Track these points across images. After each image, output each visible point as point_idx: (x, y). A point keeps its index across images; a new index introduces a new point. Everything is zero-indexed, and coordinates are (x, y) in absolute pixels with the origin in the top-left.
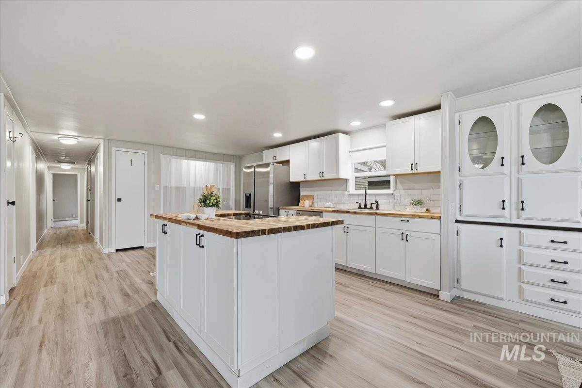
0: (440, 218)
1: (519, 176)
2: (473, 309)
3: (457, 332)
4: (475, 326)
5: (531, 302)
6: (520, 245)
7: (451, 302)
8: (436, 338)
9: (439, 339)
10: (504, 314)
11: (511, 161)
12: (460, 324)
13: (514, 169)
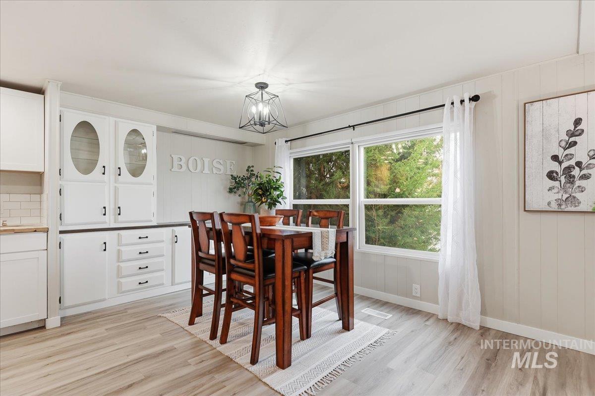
0: (47, 231)
1: (116, 185)
2: (84, 321)
3: (102, 341)
4: (106, 330)
5: (129, 291)
6: (119, 246)
7: (62, 325)
8: (95, 355)
9: (97, 355)
10: (112, 311)
11: (111, 171)
12: (95, 335)
13: (112, 178)
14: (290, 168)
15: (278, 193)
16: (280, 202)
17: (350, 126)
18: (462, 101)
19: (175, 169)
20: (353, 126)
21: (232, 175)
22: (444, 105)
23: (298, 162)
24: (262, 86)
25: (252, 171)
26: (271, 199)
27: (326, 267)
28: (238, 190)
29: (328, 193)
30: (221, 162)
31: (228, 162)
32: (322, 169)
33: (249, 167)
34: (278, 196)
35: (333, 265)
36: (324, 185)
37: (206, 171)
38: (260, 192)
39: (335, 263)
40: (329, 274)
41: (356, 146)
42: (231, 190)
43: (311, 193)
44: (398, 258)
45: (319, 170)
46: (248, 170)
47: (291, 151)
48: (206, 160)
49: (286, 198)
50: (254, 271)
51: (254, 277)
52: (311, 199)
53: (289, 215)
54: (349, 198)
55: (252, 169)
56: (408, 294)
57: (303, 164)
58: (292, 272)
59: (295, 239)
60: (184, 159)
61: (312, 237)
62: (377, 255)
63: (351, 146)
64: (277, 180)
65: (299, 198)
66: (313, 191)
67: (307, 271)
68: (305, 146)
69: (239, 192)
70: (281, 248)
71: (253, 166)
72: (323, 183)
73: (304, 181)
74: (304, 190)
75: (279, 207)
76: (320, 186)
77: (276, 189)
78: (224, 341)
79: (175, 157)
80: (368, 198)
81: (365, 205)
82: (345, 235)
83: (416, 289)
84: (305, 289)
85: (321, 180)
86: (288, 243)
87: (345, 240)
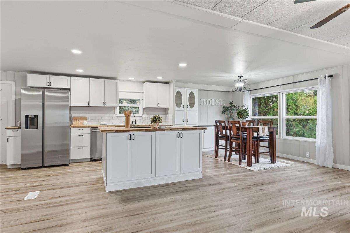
1: (187, 111)
11: (185, 106)
13: (186, 109)
14: (250, 102)
15: (246, 114)
16: (247, 118)
17: (278, 85)
18: (325, 77)
19: (202, 104)
20: (280, 86)
21: (224, 106)
22: (318, 78)
23: (254, 99)
24: (240, 77)
25: (232, 104)
26: (244, 116)
27: (265, 141)
28: (226, 112)
29: (269, 113)
30: (219, 100)
31: (222, 100)
32: (267, 102)
33: (231, 102)
34: (247, 115)
35: (268, 140)
36: (267, 109)
37: (213, 104)
38: (240, 114)
39: (269, 140)
40: (266, 144)
41: (281, 94)
42: (223, 112)
43: (261, 113)
44: (299, 141)
45: (265, 102)
46: (230, 103)
47: (251, 95)
48: (213, 100)
49: (249, 116)
50: (240, 138)
51: (240, 140)
52: (261, 116)
53: (250, 122)
54: (278, 116)
55: (232, 103)
56: (304, 156)
57: (257, 100)
58: (252, 140)
59: (253, 129)
60: (205, 101)
61: (259, 128)
62: (290, 140)
63: (279, 93)
64: (246, 110)
65: (255, 115)
66: (262, 112)
67: (257, 141)
68: (258, 93)
69: (226, 113)
70: (249, 131)
71: (233, 102)
72: (267, 108)
73: (257, 108)
74: (257, 112)
75: (247, 119)
76: (266, 110)
77: (246, 113)
78: (229, 160)
79: (202, 100)
80: (287, 116)
81: (286, 119)
82: (272, 129)
83: (307, 154)
84: (257, 146)
85: (266, 107)
86: (251, 130)
87: (272, 131)
